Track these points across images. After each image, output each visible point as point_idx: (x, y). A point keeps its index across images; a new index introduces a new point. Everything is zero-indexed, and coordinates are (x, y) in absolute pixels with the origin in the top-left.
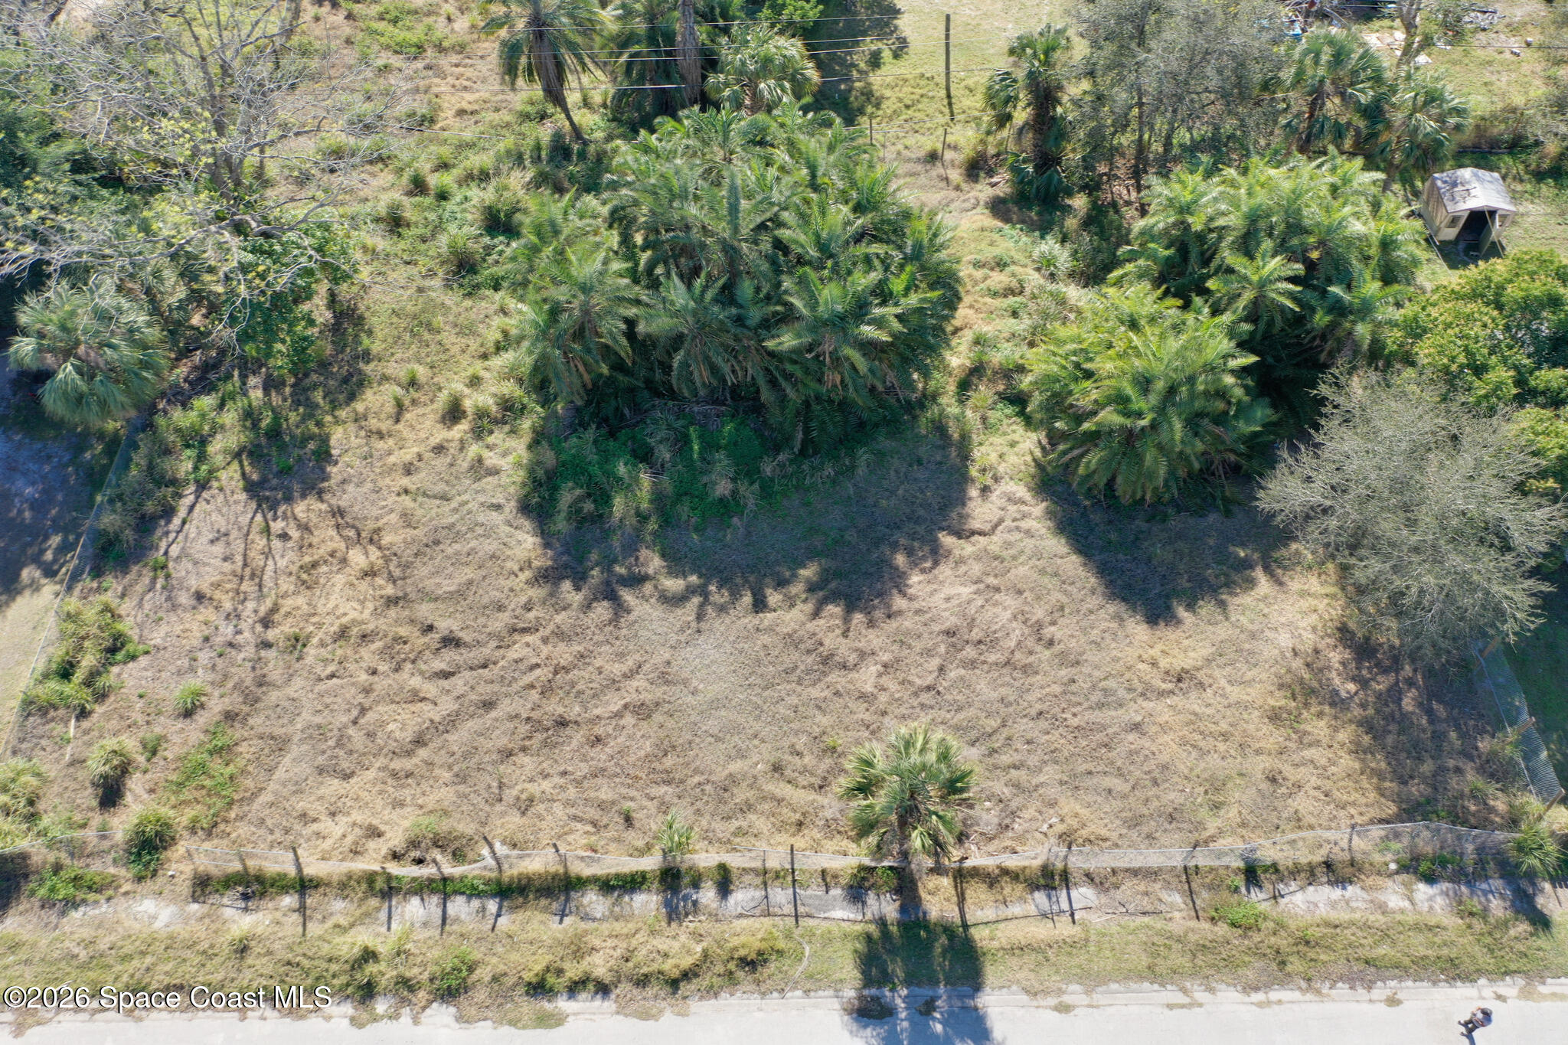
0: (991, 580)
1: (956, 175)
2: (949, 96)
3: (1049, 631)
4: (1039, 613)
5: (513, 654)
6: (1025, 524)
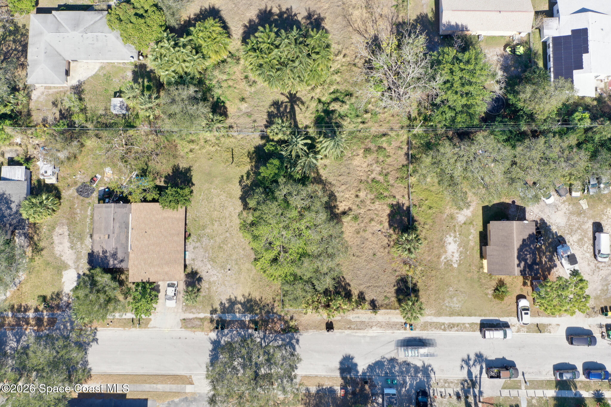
0: (242, 16)
1: (235, 129)
2: (233, 157)
3: (233, 6)
4: (235, 9)
5: (327, 5)
6: (235, 28)
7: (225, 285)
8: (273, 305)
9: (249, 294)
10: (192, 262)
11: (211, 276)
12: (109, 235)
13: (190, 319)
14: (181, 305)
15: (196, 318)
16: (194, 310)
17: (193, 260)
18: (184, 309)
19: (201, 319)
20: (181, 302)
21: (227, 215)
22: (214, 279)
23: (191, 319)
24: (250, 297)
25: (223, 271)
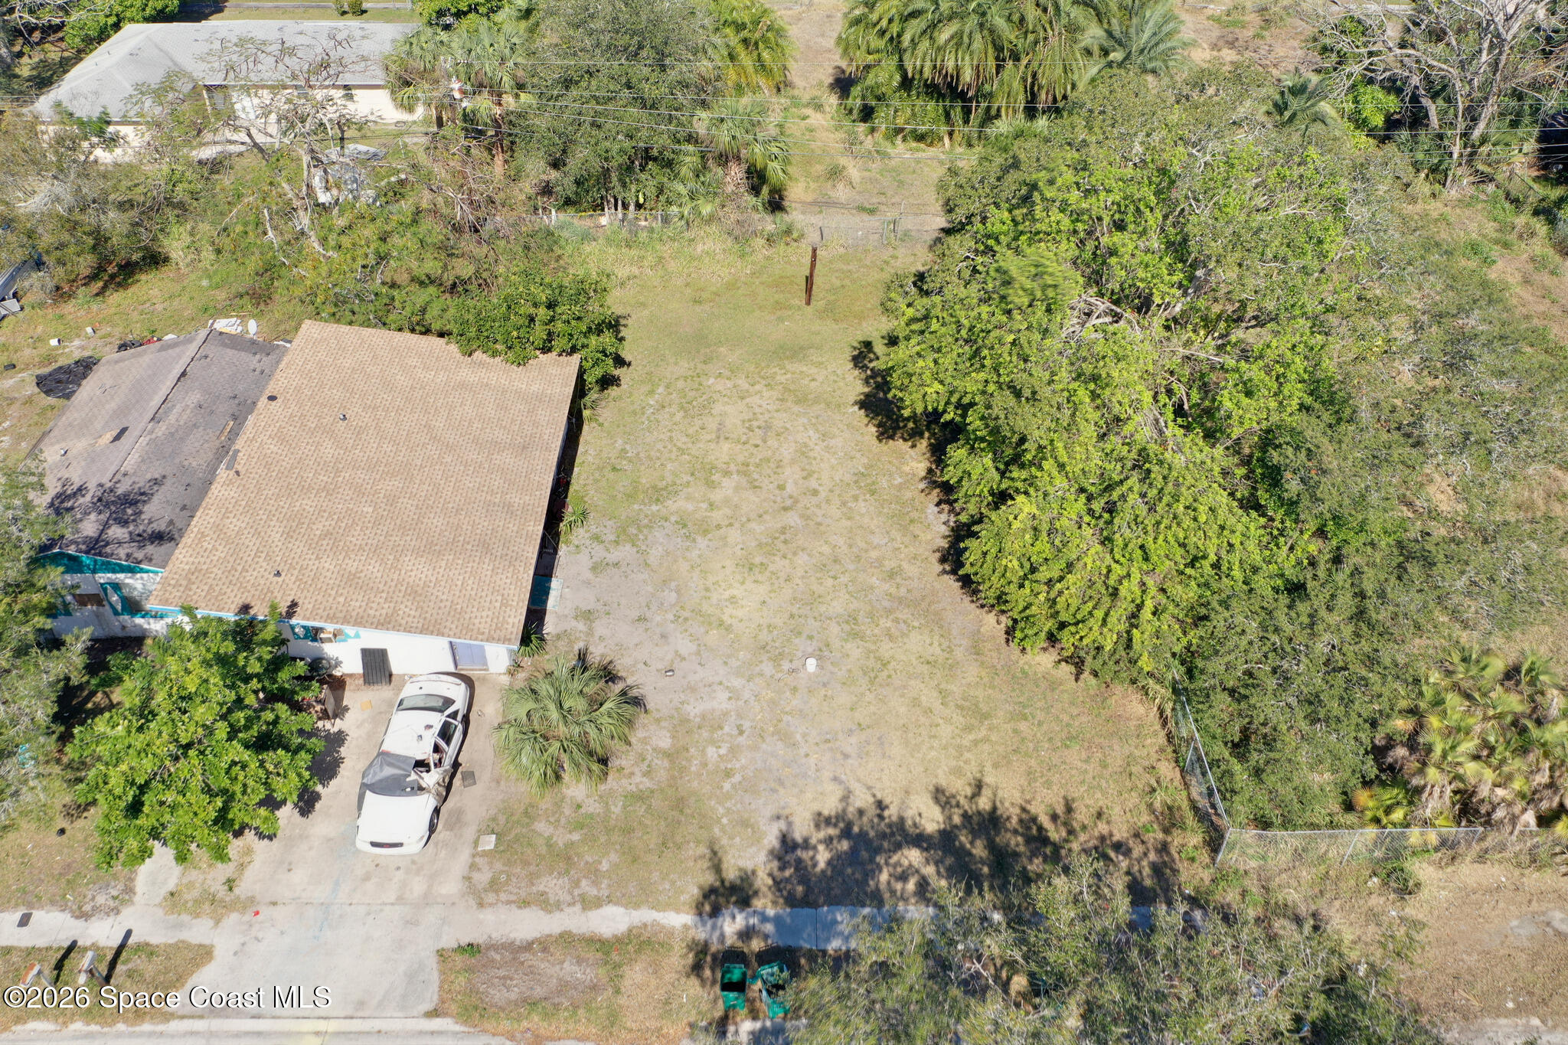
7: (785, 737)
8: (1164, 848)
9: (979, 786)
10: (581, 626)
11: (693, 689)
12: (124, 431)
13: (518, 950)
14: (464, 856)
15: (567, 940)
16: (553, 885)
17: (587, 616)
18: (483, 878)
19: (605, 947)
20: (470, 833)
21: (787, 452)
22: (720, 701)
23: (528, 946)
24: (984, 803)
25: (767, 668)
